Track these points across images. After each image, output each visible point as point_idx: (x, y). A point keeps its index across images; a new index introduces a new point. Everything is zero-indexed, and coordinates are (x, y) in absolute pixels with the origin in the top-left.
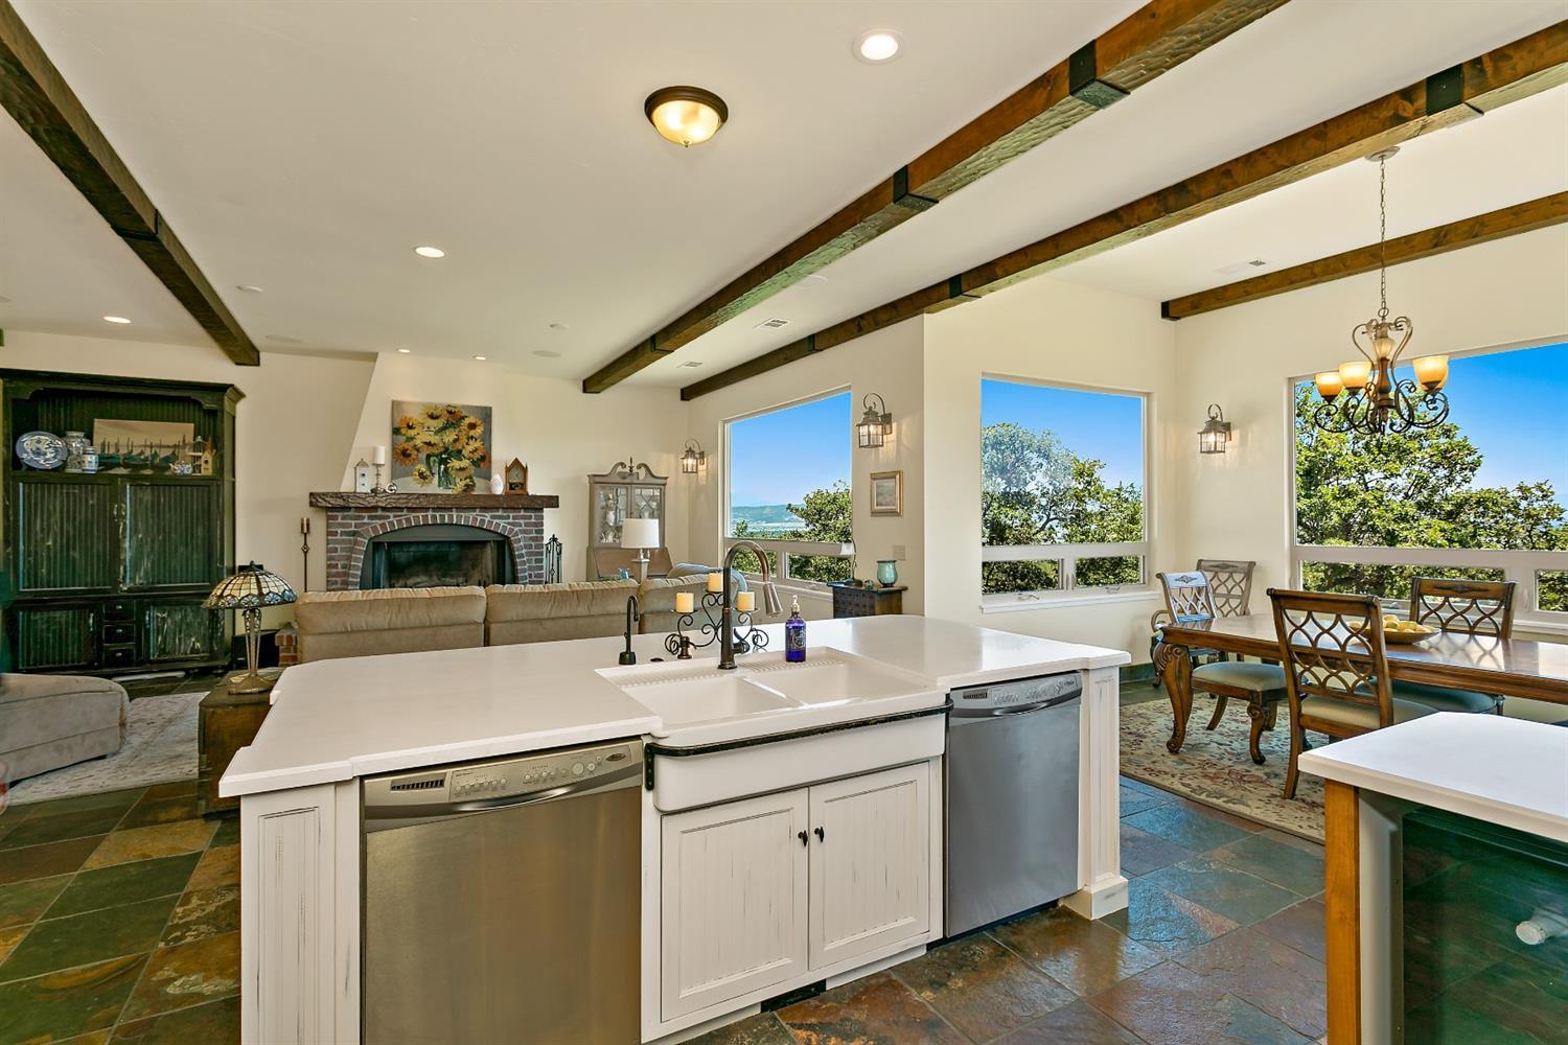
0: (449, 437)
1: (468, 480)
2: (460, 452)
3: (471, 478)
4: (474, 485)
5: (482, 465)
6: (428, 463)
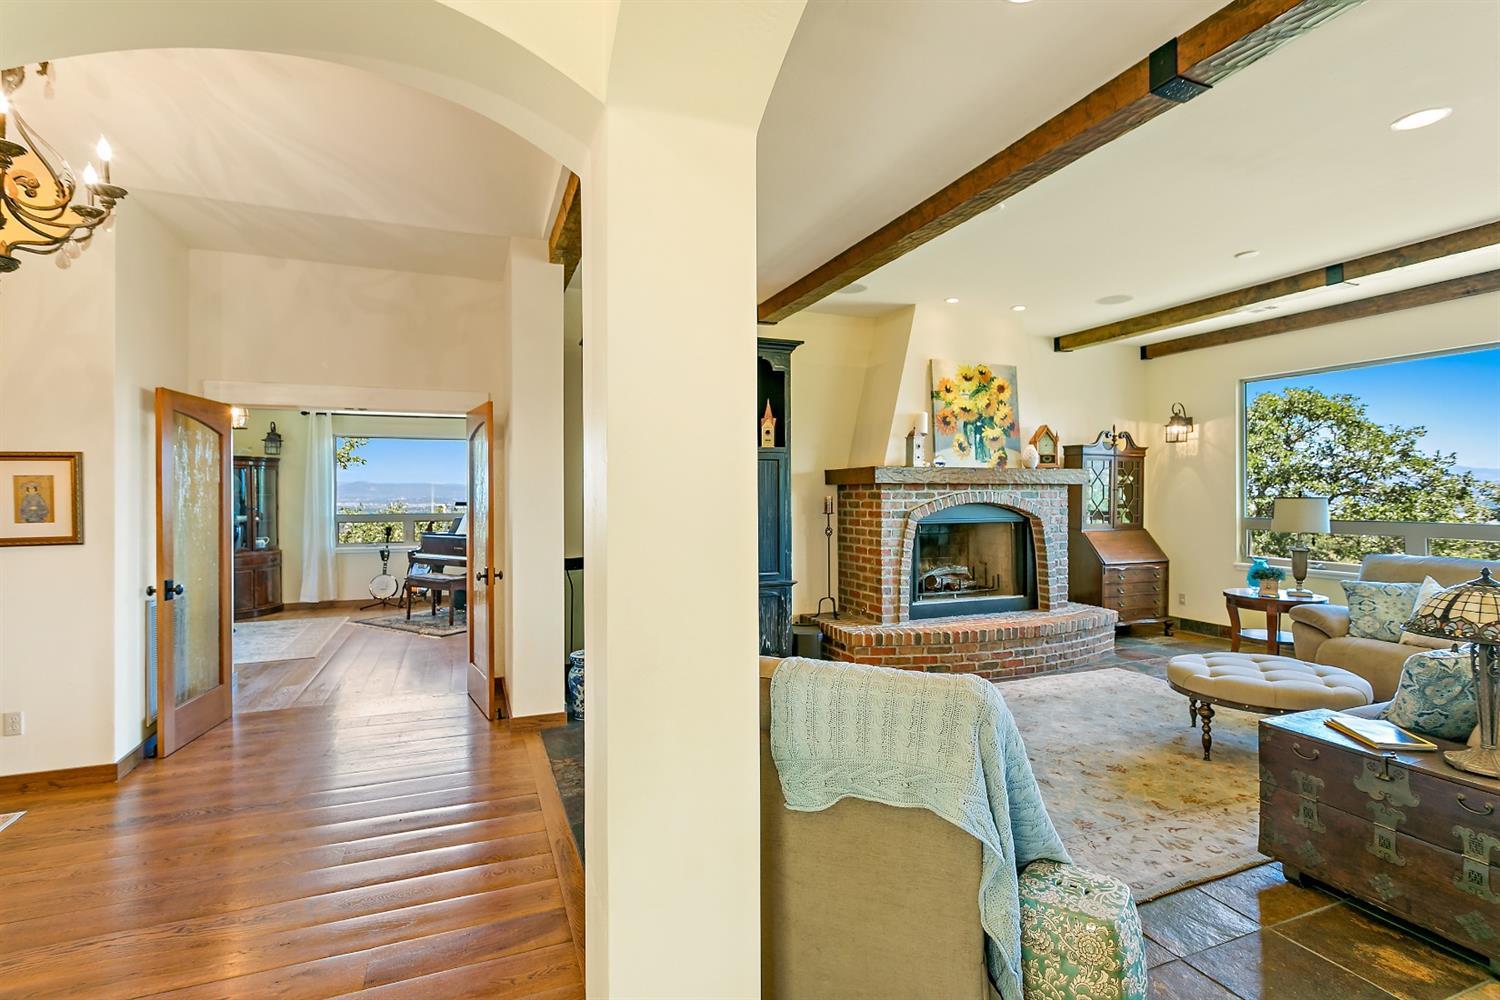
0: (982, 401)
1: (1001, 452)
2: (992, 418)
3: (1003, 449)
4: (1006, 458)
5: (1012, 433)
6: (966, 432)
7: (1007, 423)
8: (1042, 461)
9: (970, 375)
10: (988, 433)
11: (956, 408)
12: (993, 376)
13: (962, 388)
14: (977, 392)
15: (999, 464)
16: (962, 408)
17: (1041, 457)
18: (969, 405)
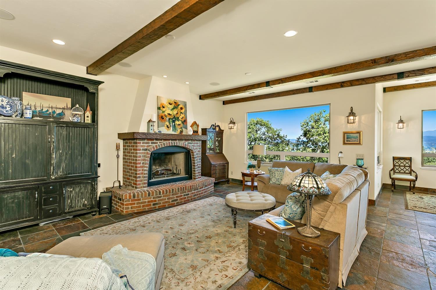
0: (175, 112)
2: (178, 118)
3: (182, 128)
4: (183, 131)
5: (185, 123)
6: (169, 122)
7: (183, 120)
8: (194, 133)
9: (171, 103)
10: (177, 122)
11: (166, 113)
12: (179, 104)
13: (168, 107)
14: (173, 109)
15: (180, 133)
16: (168, 114)
17: (194, 131)
18: (171, 113)
